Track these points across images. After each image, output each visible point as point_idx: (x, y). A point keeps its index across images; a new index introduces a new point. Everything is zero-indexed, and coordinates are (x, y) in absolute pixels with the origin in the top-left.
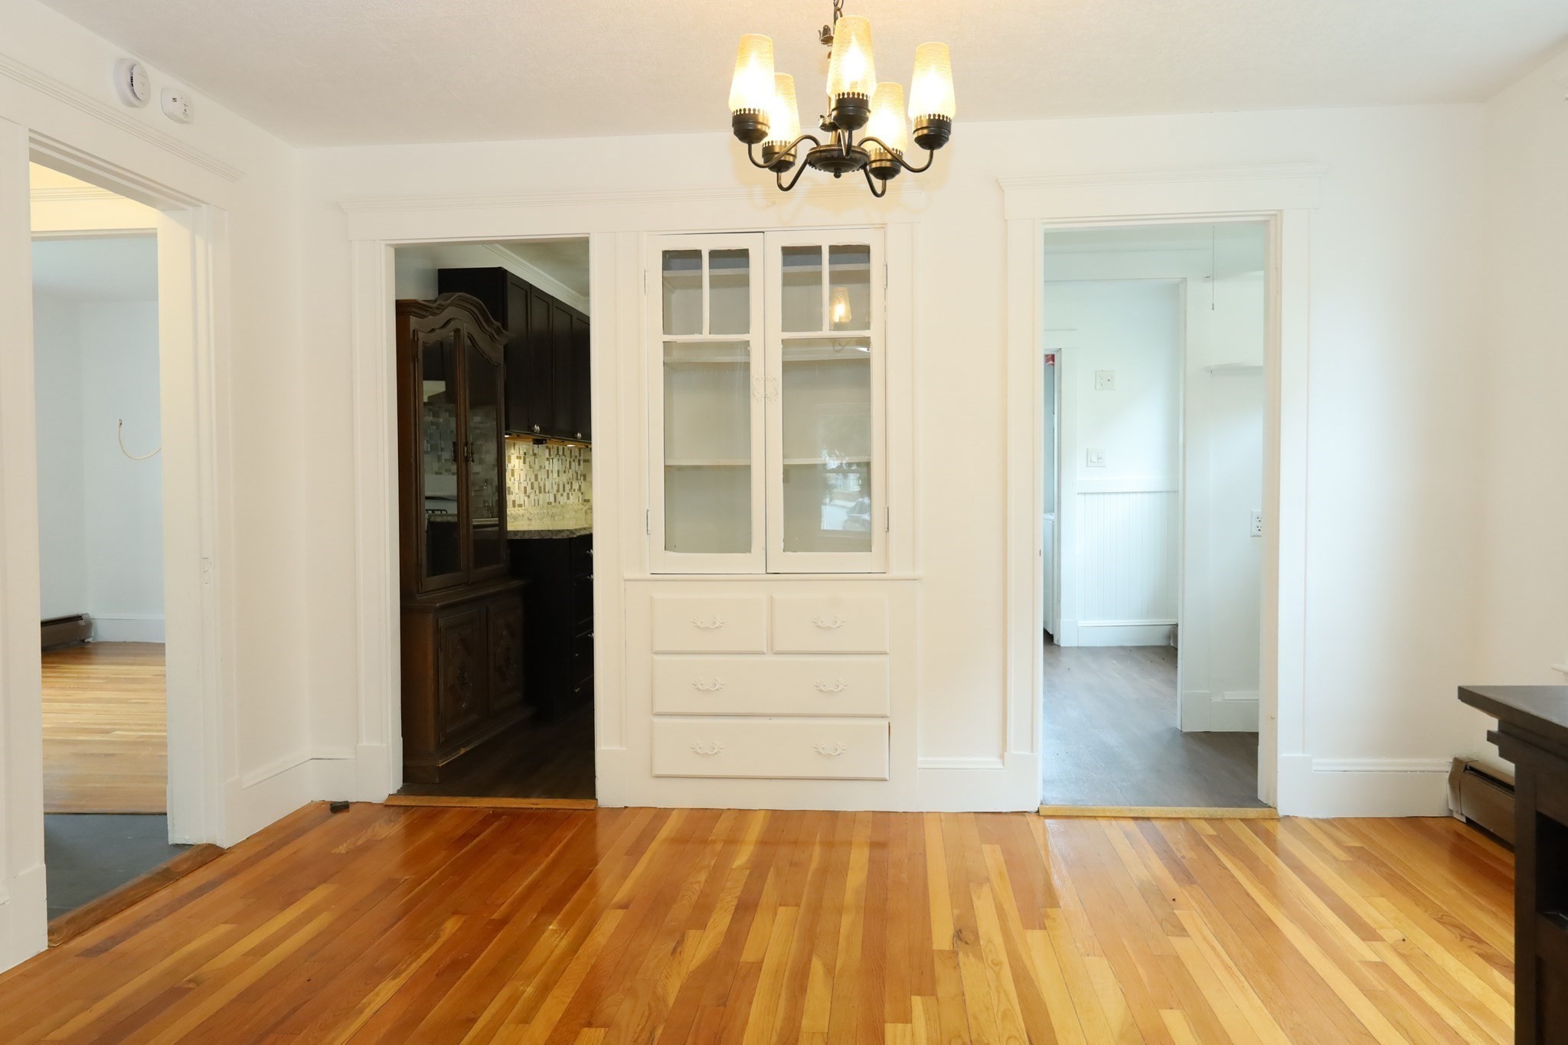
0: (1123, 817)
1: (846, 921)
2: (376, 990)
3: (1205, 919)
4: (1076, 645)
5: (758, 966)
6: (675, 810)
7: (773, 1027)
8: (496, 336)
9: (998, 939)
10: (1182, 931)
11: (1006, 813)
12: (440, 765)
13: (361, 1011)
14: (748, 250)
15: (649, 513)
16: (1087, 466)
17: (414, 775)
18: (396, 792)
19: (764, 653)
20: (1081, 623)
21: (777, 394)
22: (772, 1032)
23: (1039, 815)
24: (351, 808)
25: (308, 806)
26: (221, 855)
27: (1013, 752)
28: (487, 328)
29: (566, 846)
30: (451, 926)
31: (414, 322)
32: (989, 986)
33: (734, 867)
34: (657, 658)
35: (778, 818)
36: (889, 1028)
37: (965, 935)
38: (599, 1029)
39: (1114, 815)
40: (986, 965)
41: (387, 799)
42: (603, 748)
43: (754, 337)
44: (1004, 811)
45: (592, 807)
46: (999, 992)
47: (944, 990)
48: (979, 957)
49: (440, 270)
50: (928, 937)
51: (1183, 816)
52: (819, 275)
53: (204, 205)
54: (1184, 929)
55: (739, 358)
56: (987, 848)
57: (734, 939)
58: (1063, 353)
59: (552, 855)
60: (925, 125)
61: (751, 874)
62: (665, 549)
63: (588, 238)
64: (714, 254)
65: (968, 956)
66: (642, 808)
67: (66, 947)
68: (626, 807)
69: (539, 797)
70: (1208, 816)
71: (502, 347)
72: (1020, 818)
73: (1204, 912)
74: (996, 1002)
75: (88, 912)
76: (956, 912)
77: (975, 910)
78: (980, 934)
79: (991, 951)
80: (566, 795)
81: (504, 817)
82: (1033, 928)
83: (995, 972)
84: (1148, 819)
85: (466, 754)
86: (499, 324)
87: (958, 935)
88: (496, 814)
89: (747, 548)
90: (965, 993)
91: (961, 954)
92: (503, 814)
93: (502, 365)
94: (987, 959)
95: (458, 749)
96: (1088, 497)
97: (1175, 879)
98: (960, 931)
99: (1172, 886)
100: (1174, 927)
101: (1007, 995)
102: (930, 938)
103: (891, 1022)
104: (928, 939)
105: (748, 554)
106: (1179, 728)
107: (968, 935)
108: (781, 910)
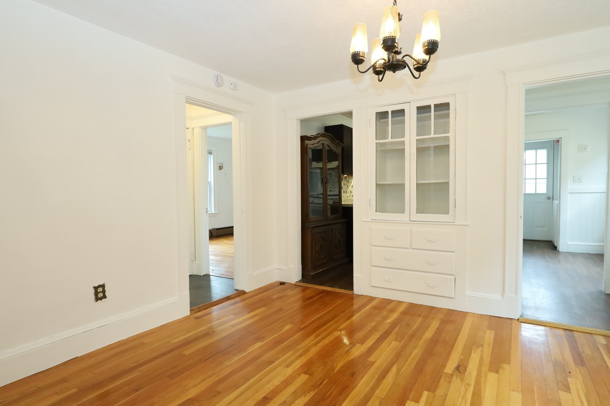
0: (559, 328)
1: (416, 351)
2: (254, 345)
3: (583, 386)
4: (567, 251)
5: (373, 363)
6: (378, 298)
7: (365, 390)
8: (338, 145)
9: (474, 373)
10: (567, 389)
11: (504, 318)
12: (312, 274)
13: (246, 351)
14: (404, 109)
15: (370, 200)
16: (573, 182)
17: (305, 277)
18: (298, 281)
19: (408, 249)
20: (569, 243)
21: (414, 158)
22: (364, 392)
23: (518, 321)
24: (286, 284)
25: (275, 282)
26: (245, 294)
27: (507, 294)
28: (334, 143)
29: (336, 306)
30: (288, 327)
31: (307, 142)
32: (460, 395)
33: (386, 322)
34: (372, 247)
35: (412, 306)
36: (408, 402)
37: (460, 369)
38: (307, 375)
39: (554, 326)
40: (463, 384)
41: (295, 283)
42: (355, 275)
43: (406, 139)
44: (503, 317)
45: (351, 294)
46: (463, 399)
47: (440, 392)
48: (462, 380)
49: (325, 127)
50: (444, 366)
51: (591, 332)
52: (430, 116)
53: (242, 113)
54: (570, 389)
55: (401, 147)
56: (488, 332)
57: (371, 351)
58: (562, 139)
59: (330, 308)
60: (426, 45)
61: (390, 326)
62: (376, 211)
63: (352, 111)
64: (393, 112)
65: (457, 378)
66: (367, 296)
67: (194, 315)
68: (362, 295)
69: (337, 288)
70: (604, 334)
71: (341, 149)
72: (510, 321)
73: (584, 382)
74: (460, 403)
75: (203, 306)
76: (462, 357)
77: (470, 358)
78: (468, 369)
79: (468, 378)
80: (345, 289)
81: (324, 293)
82: (493, 372)
83: (465, 388)
84: (572, 331)
85: (322, 271)
86: (338, 141)
87: (458, 368)
88: (323, 291)
89: (403, 212)
90: (448, 395)
91: (454, 377)
92: (324, 292)
93: (340, 155)
94: (465, 381)
95: (319, 269)
96: (573, 194)
97: (574, 362)
98: (459, 366)
99: (572, 364)
100: (564, 386)
101: (466, 401)
102: (445, 367)
103: (411, 401)
104: (444, 367)
105: (404, 214)
106: (604, 291)
107: (462, 369)
108: (394, 342)
